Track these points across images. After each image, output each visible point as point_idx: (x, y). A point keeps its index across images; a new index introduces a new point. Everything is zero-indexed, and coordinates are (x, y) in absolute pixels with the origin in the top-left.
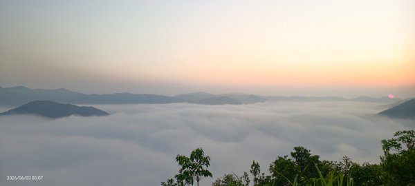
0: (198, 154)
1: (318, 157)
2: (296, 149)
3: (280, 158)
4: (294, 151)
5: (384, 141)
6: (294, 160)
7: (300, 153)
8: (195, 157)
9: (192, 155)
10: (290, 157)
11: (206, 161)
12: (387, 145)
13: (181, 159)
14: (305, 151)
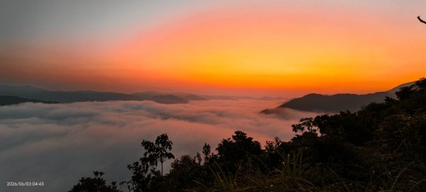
0: (163, 139)
1: (251, 139)
2: (236, 133)
3: (225, 140)
4: (235, 135)
5: (293, 126)
6: (234, 141)
7: (240, 136)
8: (161, 142)
9: (157, 141)
10: (232, 139)
11: (169, 145)
12: (295, 128)
13: (146, 144)
14: (243, 134)
